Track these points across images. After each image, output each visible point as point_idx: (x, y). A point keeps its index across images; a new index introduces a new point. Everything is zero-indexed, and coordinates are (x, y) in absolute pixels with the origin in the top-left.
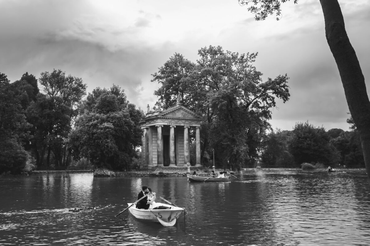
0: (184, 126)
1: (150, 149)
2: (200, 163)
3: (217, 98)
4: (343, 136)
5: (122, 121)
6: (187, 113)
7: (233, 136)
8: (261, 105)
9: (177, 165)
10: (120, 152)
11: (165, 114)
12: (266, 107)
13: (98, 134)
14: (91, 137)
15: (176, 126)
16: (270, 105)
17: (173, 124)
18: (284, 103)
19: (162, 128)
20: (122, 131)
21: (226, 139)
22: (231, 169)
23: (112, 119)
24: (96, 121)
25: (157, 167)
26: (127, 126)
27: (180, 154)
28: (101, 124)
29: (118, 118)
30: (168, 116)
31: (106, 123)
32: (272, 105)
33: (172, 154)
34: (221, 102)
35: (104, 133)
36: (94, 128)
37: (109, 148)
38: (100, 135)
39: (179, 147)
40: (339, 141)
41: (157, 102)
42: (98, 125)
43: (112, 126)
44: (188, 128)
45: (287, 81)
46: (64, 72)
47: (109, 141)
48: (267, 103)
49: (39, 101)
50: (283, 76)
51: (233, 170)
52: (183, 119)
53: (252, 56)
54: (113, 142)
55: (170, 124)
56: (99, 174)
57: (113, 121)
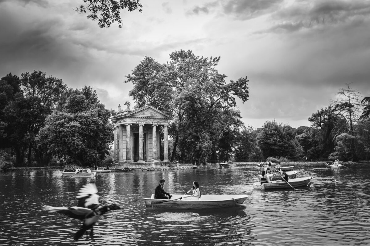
0: (152, 125)
1: (121, 146)
2: (168, 158)
3: (181, 99)
4: (306, 132)
5: (89, 120)
6: (155, 113)
7: (197, 134)
8: (223, 105)
9: (147, 160)
10: (89, 149)
11: (133, 114)
12: (227, 107)
13: (65, 132)
14: (58, 135)
15: (145, 124)
16: (231, 105)
17: (142, 123)
18: (244, 103)
19: (131, 126)
20: (89, 130)
21: (191, 136)
22: (195, 164)
23: (80, 118)
24: (63, 120)
25: (126, 162)
26: (94, 124)
27: (150, 150)
28: (68, 123)
29: (85, 117)
30: (137, 115)
31: (72, 122)
32: (233, 105)
33: (141, 151)
34: (184, 102)
35: (70, 131)
36: (61, 127)
37: (76, 145)
38: (67, 133)
39: (149, 144)
40: (303, 137)
41: (126, 102)
42: (65, 123)
43: (79, 125)
44: (156, 126)
45: (247, 83)
46: (44, 73)
47: (75, 138)
48: (228, 103)
49: (16, 101)
50: (243, 79)
51: (197, 165)
52: (151, 118)
53: (215, 60)
54: (80, 139)
55: (139, 123)
56: (68, 170)
57: (81, 120)
